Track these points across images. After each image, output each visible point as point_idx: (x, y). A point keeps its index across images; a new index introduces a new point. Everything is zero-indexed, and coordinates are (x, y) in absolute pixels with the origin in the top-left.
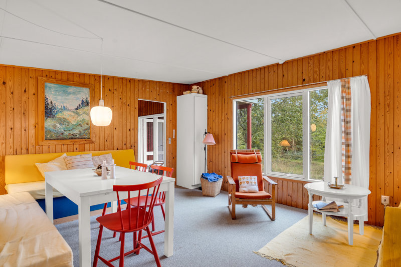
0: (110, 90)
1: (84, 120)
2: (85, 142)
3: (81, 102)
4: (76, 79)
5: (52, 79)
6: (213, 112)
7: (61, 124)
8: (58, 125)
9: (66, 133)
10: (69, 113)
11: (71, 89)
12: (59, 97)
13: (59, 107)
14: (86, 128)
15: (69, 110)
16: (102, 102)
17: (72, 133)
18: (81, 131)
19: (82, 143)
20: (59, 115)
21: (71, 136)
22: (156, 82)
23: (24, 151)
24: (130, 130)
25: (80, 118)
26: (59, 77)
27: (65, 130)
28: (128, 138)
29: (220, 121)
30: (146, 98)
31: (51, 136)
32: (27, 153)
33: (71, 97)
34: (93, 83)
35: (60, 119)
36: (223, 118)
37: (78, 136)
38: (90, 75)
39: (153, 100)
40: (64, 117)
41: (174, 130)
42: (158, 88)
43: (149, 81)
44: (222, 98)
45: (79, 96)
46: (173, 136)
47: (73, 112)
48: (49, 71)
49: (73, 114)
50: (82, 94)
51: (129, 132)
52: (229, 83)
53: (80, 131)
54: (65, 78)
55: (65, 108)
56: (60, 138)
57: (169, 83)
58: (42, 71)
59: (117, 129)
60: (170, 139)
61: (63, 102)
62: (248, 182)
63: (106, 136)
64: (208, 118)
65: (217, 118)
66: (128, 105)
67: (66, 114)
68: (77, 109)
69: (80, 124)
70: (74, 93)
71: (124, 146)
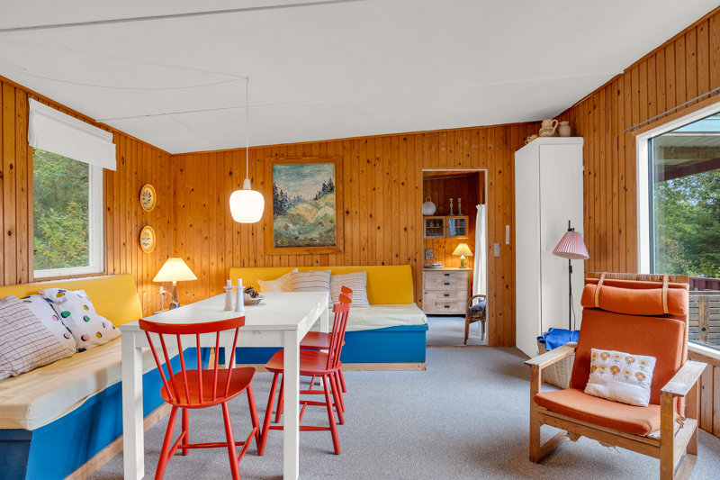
0: (368, 161)
1: (326, 215)
2: (328, 251)
3: (321, 187)
4: (316, 151)
5: (282, 159)
6: (595, 175)
7: (295, 224)
8: (291, 226)
9: (301, 237)
10: (305, 205)
11: (307, 169)
12: (292, 184)
13: (292, 198)
14: (329, 228)
15: (305, 202)
16: (247, 182)
17: (309, 237)
18: (323, 233)
19: (324, 252)
20: (292, 211)
21: (307, 242)
22: (462, 130)
23: (252, 263)
24: (405, 229)
25: (320, 213)
26: (291, 153)
27: (300, 234)
28: (403, 245)
29: (609, 199)
30: (439, 167)
31: (282, 242)
32: (256, 266)
33: (308, 181)
34: (341, 154)
35: (293, 216)
36: (615, 190)
37: (318, 241)
38: (335, 142)
39: (454, 167)
40: (298, 212)
41: (508, 227)
42: (466, 143)
43: (446, 132)
44: (613, 135)
45: (319, 178)
46: (504, 241)
47: (311, 204)
48: (280, 147)
49: (310, 207)
50: (323, 173)
51: (405, 234)
52: (628, 92)
53: (320, 234)
54: (300, 153)
55: (299, 200)
56: (293, 244)
57: (494, 128)
58: (271, 148)
59: (381, 228)
60: (496, 246)
61: (297, 191)
62: (615, 370)
63: (364, 241)
64: (585, 194)
65: (603, 191)
66: (403, 184)
67: (301, 209)
68: (316, 199)
69: (320, 223)
70: (312, 175)
71: (394, 259)
